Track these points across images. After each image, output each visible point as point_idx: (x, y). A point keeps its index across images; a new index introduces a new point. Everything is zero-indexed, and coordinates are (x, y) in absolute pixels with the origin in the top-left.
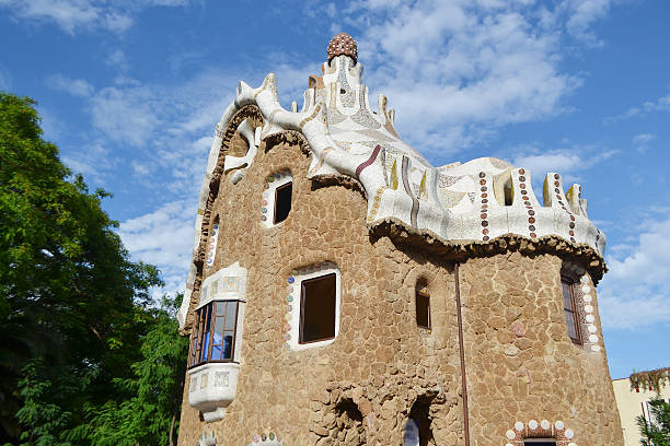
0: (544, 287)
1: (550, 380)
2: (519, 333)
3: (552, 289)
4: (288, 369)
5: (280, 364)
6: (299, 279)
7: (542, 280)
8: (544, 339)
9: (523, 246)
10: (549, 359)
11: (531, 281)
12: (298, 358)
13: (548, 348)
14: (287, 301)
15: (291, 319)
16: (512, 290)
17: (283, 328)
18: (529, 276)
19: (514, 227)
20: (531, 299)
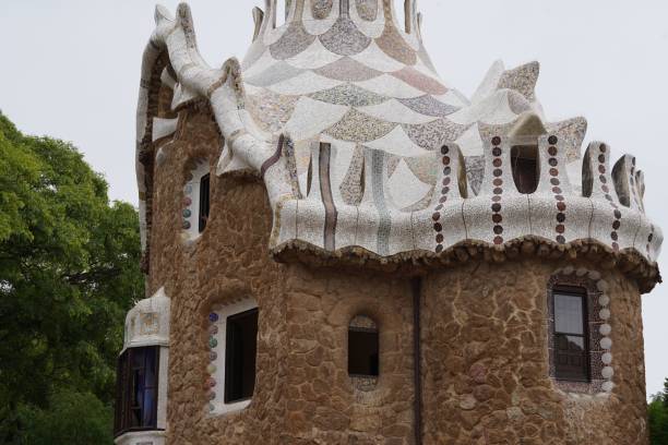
0: (516, 312)
1: (513, 439)
2: (479, 378)
3: (528, 313)
4: (206, 439)
5: (200, 432)
6: (223, 316)
7: (515, 300)
8: (510, 386)
9: (487, 256)
10: (514, 412)
11: (500, 305)
12: (216, 424)
13: (515, 398)
14: (208, 347)
15: (214, 370)
16: (474, 318)
17: (205, 385)
18: (498, 296)
19: (472, 231)
20: (497, 330)
